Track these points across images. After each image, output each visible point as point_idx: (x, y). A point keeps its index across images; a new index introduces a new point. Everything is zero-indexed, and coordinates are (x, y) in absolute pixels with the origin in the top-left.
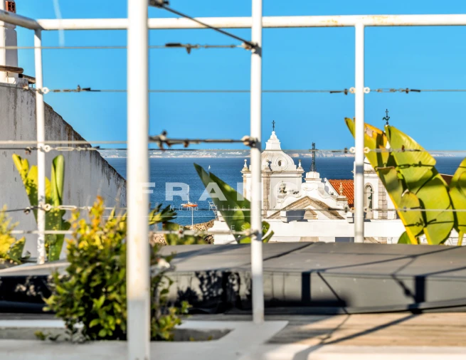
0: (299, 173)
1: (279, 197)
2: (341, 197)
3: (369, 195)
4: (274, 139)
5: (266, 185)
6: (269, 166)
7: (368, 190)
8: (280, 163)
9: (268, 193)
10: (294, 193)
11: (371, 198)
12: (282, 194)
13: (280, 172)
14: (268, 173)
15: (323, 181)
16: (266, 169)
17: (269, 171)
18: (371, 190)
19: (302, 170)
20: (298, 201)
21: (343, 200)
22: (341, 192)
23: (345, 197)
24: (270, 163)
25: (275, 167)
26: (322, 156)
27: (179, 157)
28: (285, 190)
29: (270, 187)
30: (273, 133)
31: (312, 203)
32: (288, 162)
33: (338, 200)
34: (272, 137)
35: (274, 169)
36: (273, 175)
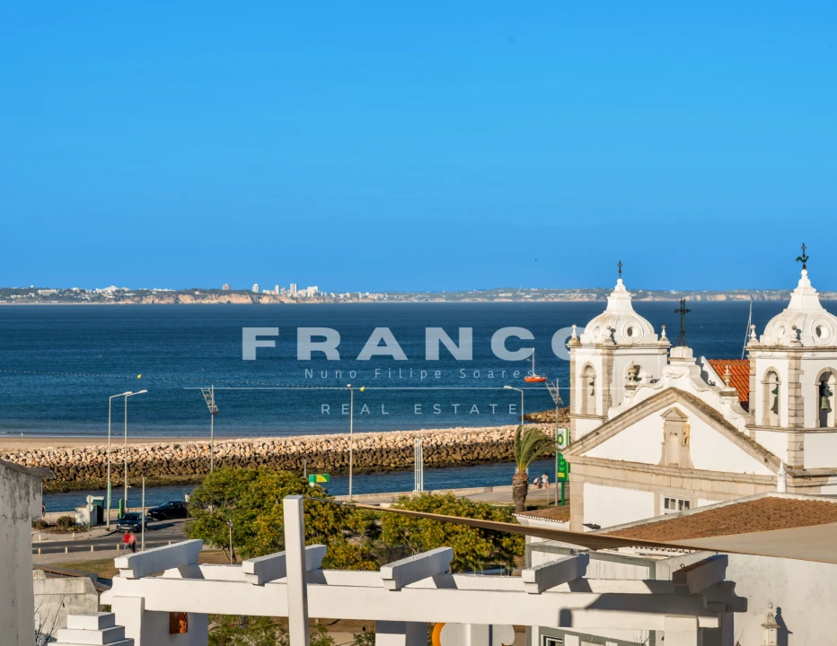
0: (662, 347)
1: (628, 387)
2: (728, 389)
3: (773, 387)
4: (621, 292)
5: (606, 368)
6: (612, 336)
7: (772, 379)
8: (630, 332)
9: (610, 381)
10: (651, 382)
11: (776, 392)
12: (632, 383)
13: (631, 346)
14: (609, 348)
15: (698, 363)
16: (607, 341)
17: (612, 344)
18: (777, 379)
19: (667, 343)
20: (658, 395)
21: (731, 394)
22: (727, 381)
23: (734, 389)
24: (613, 331)
25: (621, 337)
26: (763, 298)
27: (538, 300)
28: (639, 376)
29: (614, 371)
30: (620, 281)
31: (680, 398)
32: (643, 329)
33: (722, 394)
34: (617, 288)
35: (620, 342)
36: (617, 352)
